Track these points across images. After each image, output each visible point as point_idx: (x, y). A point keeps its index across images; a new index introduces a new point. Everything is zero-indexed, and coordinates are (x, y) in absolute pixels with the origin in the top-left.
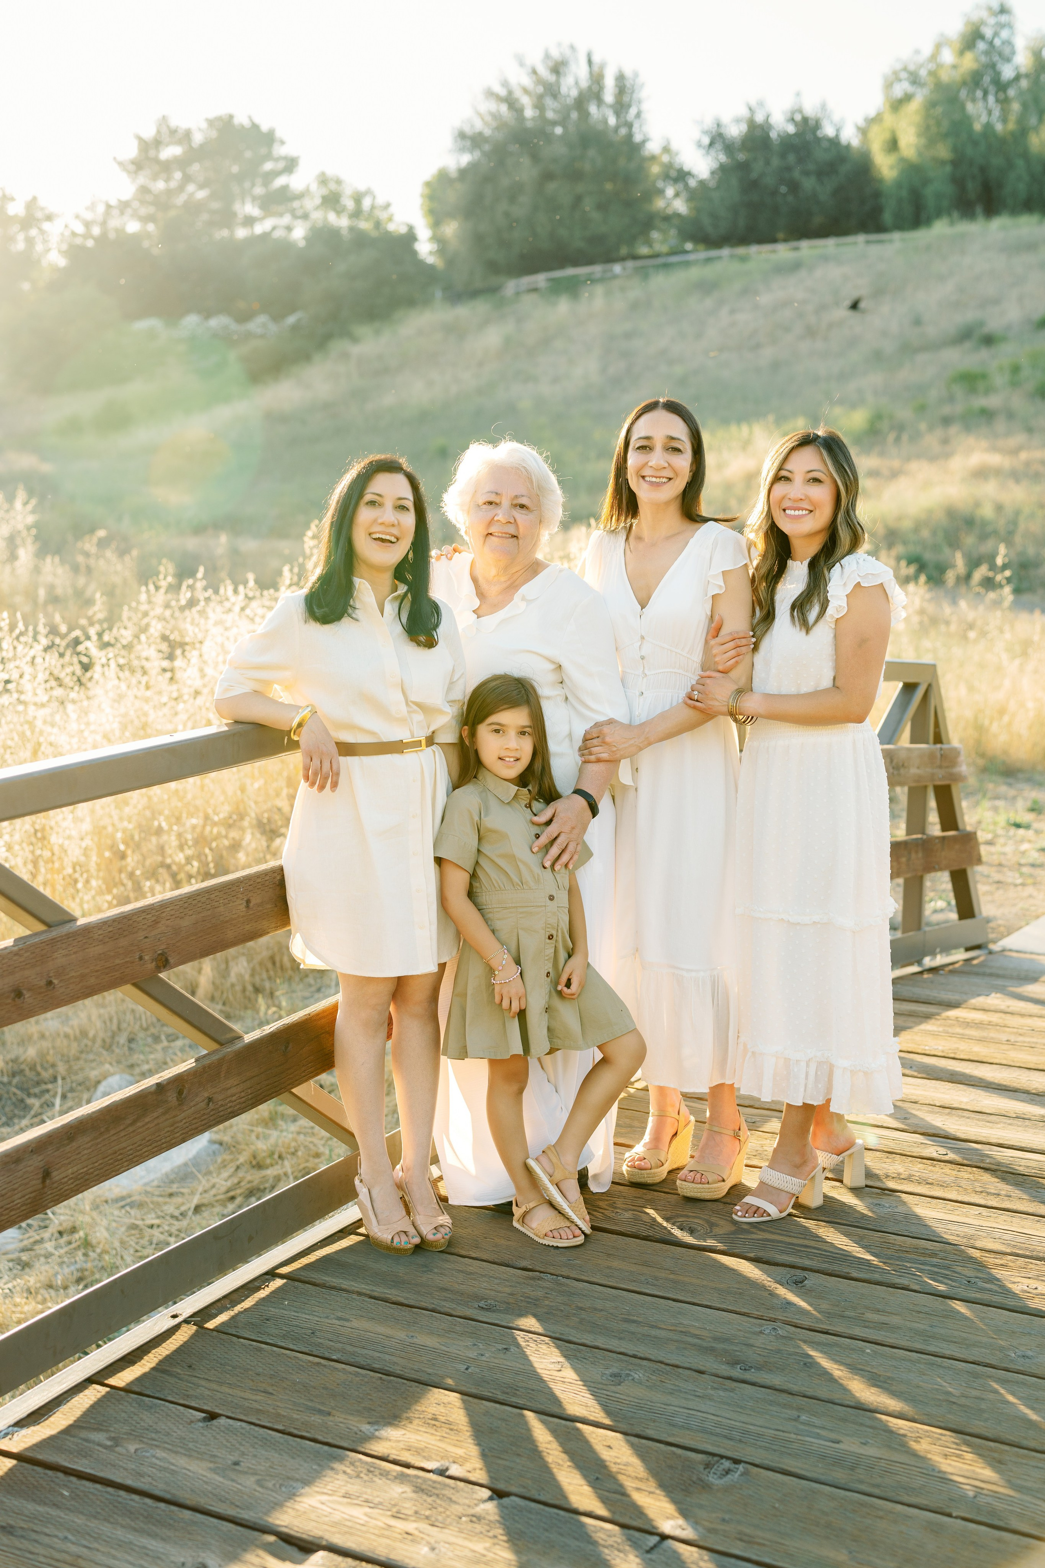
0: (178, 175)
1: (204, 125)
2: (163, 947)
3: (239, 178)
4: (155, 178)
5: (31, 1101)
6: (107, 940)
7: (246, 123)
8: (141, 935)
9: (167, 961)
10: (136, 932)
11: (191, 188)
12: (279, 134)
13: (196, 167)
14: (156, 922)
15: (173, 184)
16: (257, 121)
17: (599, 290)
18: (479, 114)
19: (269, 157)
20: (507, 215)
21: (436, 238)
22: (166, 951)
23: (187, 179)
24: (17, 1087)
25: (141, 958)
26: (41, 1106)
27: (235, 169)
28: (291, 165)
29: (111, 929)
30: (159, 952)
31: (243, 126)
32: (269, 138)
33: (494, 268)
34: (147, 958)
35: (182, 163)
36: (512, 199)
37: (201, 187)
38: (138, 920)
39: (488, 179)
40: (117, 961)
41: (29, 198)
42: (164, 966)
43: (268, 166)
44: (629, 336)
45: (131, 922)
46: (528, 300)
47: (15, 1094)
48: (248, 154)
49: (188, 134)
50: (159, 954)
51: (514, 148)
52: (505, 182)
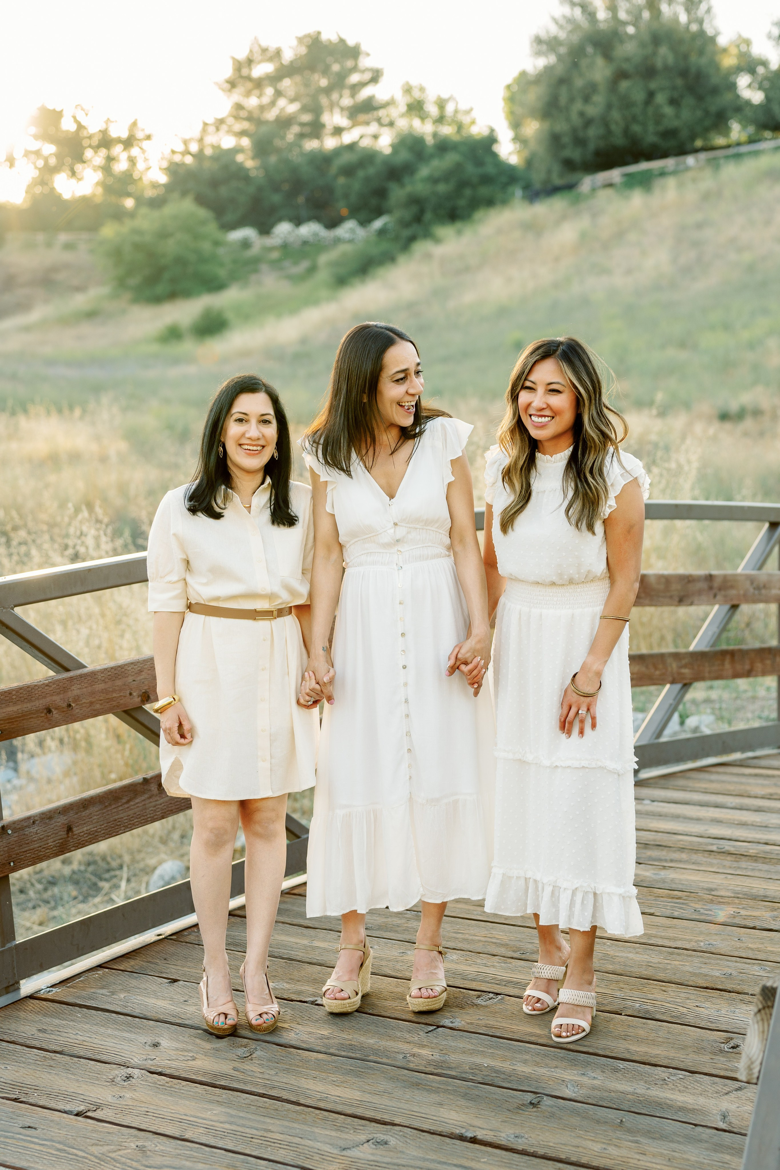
0: (269, 91)
1: (295, 43)
2: (146, 688)
3: (328, 91)
4: (248, 94)
5: (102, 884)
6: (107, 680)
7: (334, 38)
8: (130, 679)
9: (149, 697)
10: (127, 677)
11: (282, 102)
12: (364, 48)
13: (286, 83)
14: (141, 671)
15: (266, 100)
16: (343, 37)
17: (671, 182)
18: (555, 21)
19: (355, 69)
20: (582, 114)
21: (517, 139)
22: (148, 690)
23: (279, 94)
24: (92, 873)
25: (131, 694)
26: (111, 888)
27: (324, 82)
28: (376, 77)
29: (110, 673)
30: (143, 691)
31: (330, 42)
32: (354, 52)
33: (569, 165)
34: (134, 694)
35: (274, 79)
36: (587, 99)
37: (292, 101)
38: (128, 669)
39: (563, 81)
40: (115, 695)
41: (132, 121)
42: (147, 701)
43: (355, 78)
44: (699, 226)
45: (123, 670)
46: (604, 194)
47: (90, 879)
48: (336, 68)
49: (278, 53)
50: (143, 693)
51: (590, 50)
52: (579, 83)
